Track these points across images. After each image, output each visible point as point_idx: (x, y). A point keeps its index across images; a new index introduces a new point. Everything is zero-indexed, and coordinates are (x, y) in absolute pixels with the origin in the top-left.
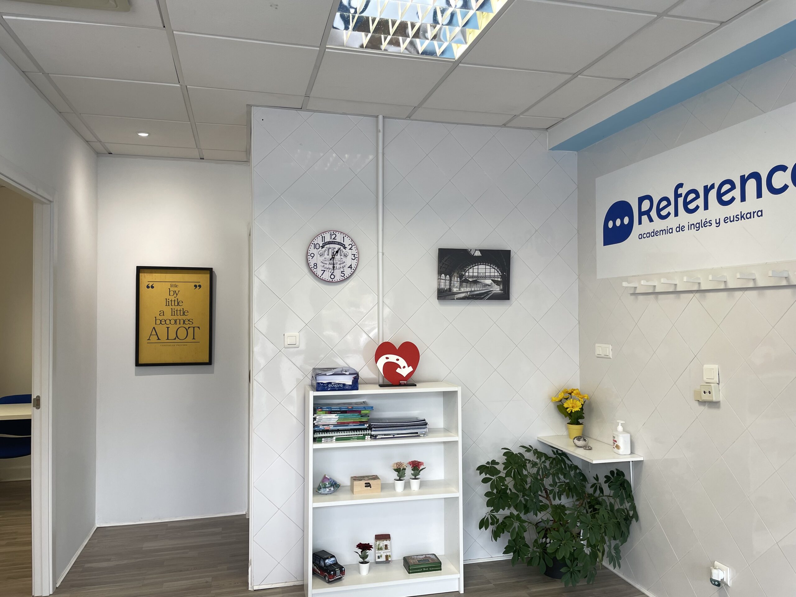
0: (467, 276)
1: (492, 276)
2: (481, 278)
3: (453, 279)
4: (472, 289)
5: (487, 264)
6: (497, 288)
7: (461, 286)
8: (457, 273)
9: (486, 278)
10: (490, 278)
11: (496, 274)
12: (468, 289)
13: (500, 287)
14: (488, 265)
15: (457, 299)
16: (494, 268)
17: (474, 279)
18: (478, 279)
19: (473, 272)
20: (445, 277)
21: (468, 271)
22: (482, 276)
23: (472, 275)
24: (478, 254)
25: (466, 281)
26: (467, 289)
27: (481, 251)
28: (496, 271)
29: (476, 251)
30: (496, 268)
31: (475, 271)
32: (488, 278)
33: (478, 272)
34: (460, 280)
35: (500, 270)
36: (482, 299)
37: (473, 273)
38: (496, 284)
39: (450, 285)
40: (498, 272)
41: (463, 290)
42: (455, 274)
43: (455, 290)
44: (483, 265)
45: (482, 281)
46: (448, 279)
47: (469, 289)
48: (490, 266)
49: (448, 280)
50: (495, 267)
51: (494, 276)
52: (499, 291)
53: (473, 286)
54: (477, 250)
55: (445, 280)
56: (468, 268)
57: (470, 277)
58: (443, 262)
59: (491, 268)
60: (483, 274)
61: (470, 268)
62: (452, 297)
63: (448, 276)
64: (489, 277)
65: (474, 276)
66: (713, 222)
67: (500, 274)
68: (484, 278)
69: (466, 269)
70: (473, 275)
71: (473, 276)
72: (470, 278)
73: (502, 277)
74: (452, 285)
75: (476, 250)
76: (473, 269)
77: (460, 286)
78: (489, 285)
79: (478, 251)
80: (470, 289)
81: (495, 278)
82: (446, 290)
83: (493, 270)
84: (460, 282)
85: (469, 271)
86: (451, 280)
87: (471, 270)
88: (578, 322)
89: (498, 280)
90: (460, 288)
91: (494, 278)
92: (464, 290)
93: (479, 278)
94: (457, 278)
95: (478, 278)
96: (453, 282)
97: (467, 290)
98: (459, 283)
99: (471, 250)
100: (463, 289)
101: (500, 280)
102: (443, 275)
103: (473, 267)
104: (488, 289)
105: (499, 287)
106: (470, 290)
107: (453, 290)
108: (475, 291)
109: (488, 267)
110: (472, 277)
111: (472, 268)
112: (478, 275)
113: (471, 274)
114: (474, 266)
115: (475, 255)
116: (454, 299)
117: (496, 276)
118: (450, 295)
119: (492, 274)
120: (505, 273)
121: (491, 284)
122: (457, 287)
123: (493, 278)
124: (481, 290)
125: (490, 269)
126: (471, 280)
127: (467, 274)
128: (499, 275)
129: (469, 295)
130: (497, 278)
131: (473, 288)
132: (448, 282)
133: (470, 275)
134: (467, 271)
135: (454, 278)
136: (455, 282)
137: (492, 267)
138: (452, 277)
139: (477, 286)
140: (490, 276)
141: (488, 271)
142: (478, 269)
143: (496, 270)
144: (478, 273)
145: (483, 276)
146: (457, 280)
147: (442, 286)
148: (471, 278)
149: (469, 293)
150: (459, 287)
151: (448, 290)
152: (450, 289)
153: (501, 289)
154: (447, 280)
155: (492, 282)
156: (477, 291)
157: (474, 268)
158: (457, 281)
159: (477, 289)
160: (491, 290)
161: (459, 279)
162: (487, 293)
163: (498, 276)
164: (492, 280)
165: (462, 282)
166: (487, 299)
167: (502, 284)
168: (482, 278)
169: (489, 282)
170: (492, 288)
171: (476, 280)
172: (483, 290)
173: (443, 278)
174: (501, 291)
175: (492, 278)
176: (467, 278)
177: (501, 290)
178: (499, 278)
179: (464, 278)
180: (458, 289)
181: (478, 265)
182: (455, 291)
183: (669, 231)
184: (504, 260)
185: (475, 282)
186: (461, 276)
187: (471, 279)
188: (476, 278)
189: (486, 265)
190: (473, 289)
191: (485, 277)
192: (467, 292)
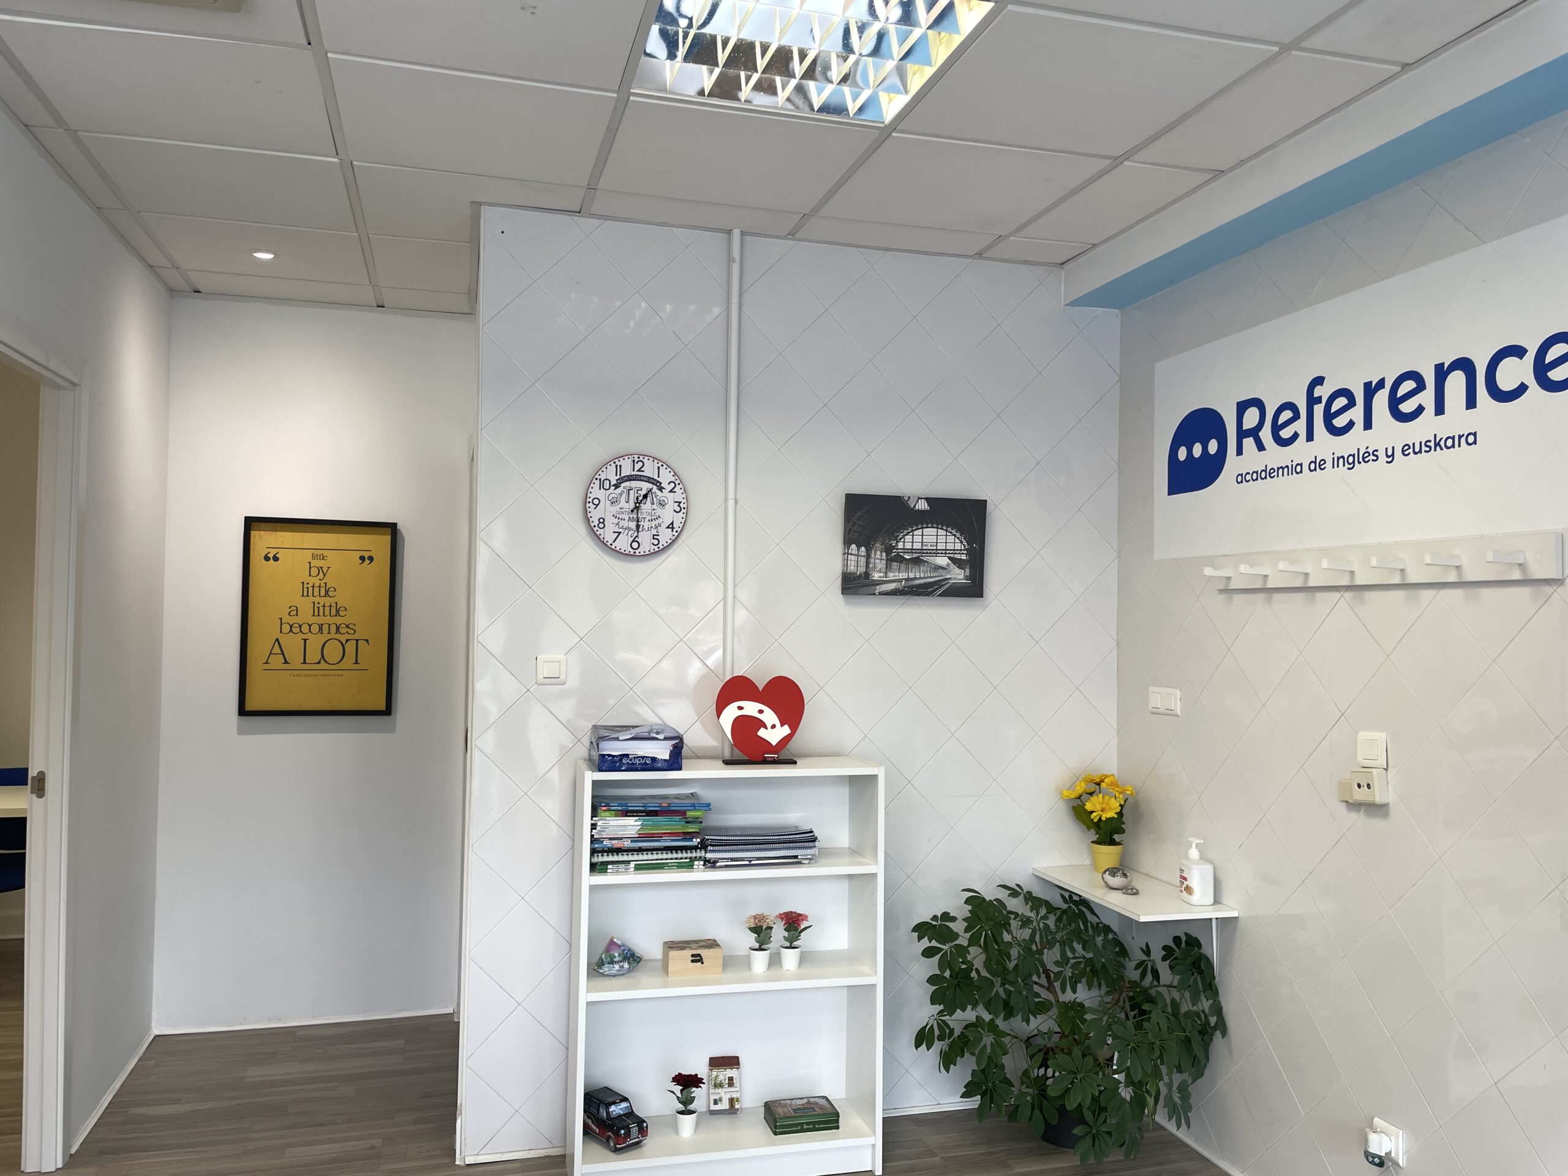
0: (901, 549)
1: (951, 550)
2: (927, 553)
3: (873, 555)
4: (910, 574)
5: (940, 526)
6: (958, 574)
7: (888, 567)
8: (880, 543)
9: (938, 553)
10: (946, 553)
11: (958, 546)
12: (903, 575)
13: (965, 572)
14: (942, 529)
15: (881, 594)
16: (955, 535)
17: (915, 555)
18: (922, 556)
19: (913, 542)
20: (858, 550)
21: (902, 540)
22: (929, 550)
23: (911, 548)
24: (923, 505)
25: (899, 559)
26: (900, 575)
27: (929, 500)
28: (957, 541)
29: (920, 500)
30: (958, 535)
31: (918, 539)
32: (942, 553)
33: (922, 542)
34: (887, 556)
35: (965, 539)
36: (928, 594)
37: (913, 544)
38: (957, 565)
39: (867, 567)
40: (962, 542)
41: (891, 576)
42: (877, 545)
43: (876, 576)
44: (932, 527)
45: (930, 559)
46: (863, 554)
47: (904, 574)
48: (947, 531)
49: (864, 556)
50: (957, 532)
51: (954, 550)
52: (963, 579)
53: (912, 569)
54: (921, 498)
55: (858, 555)
56: (903, 532)
57: (906, 551)
58: (855, 520)
59: (948, 534)
60: (931, 546)
61: (907, 534)
62: (870, 589)
63: (863, 549)
64: (944, 552)
65: (915, 549)
66: (1381, 454)
67: (964, 546)
68: (934, 553)
69: (899, 535)
70: (912, 547)
71: (912, 549)
72: (905, 552)
73: (969, 552)
74: (871, 566)
75: (919, 498)
76: (913, 535)
77: (887, 568)
78: (943, 568)
79: (923, 500)
80: (907, 574)
81: (956, 553)
82: (860, 576)
83: (951, 539)
84: (887, 560)
85: (904, 540)
86: (868, 557)
87: (908, 538)
88: (1115, 644)
89: (961, 559)
90: (886, 573)
91: (954, 554)
92: (894, 576)
93: (924, 553)
94: (881, 552)
95: (922, 553)
96: (872, 560)
97: (900, 578)
98: (884, 562)
99: (909, 497)
100: (892, 574)
101: (965, 558)
102: (854, 546)
103: (913, 531)
104: (941, 576)
105: (963, 571)
106: (907, 577)
107: (873, 577)
108: (915, 578)
109: (941, 532)
110: (910, 551)
111: (911, 534)
112: (922, 547)
113: (908, 545)
114: (915, 530)
115: (917, 507)
116: (874, 594)
117: (957, 550)
118: (867, 586)
119: (950, 546)
120: (975, 545)
121: (948, 565)
122: (880, 571)
123: (952, 553)
124: (928, 577)
125: (946, 535)
126: (908, 557)
127: (900, 545)
128: (963, 548)
129: (905, 587)
130: (959, 554)
131: (911, 572)
132: (863, 560)
133: (907, 548)
134: (901, 539)
135: (875, 553)
136: (878, 561)
137: (951, 532)
138: (871, 551)
139: (920, 570)
140: (946, 550)
141: (942, 539)
142: (922, 535)
143: (958, 538)
144: (922, 544)
145: (933, 550)
146: (881, 555)
147: (852, 568)
148: (908, 552)
149: (903, 583)
150: (884, 570)
151: (863, 576)
152: (867, 575)
153: (966, 576)
154: (861, 556)
155: (950, 562)
156: (920, 578)
157: (915, 533)
158: (881, 559)
159: (920, 575)
160: (947, 577)
161: (884, 554)
162: (939, 583)
163: (961, 550)
164: (949, 558)
165: (890, 561)
166: (937, 596)
167: (968, 566)
168: (931, 553)
169: (943, 561)
170: (949, 572)
171: (918, 557)
172: (931, 577)
173: (854, 552)
174: (967, 580)
175: (949, 553)
176: (901, 552)
177: (966, 578)
178: (963, 554)
179: (895, 552)
180: (882, 575)
181: (922, 528)
182: (876, 578)
183: (1296, 469)
184: (974, 520)
185: (917, 561)
186: (888, 550)
187: (909, 556)
188: (919, 553)
189: (938, 528)
190: (911, 575)
191: (936, 553)
192: (900, 581)
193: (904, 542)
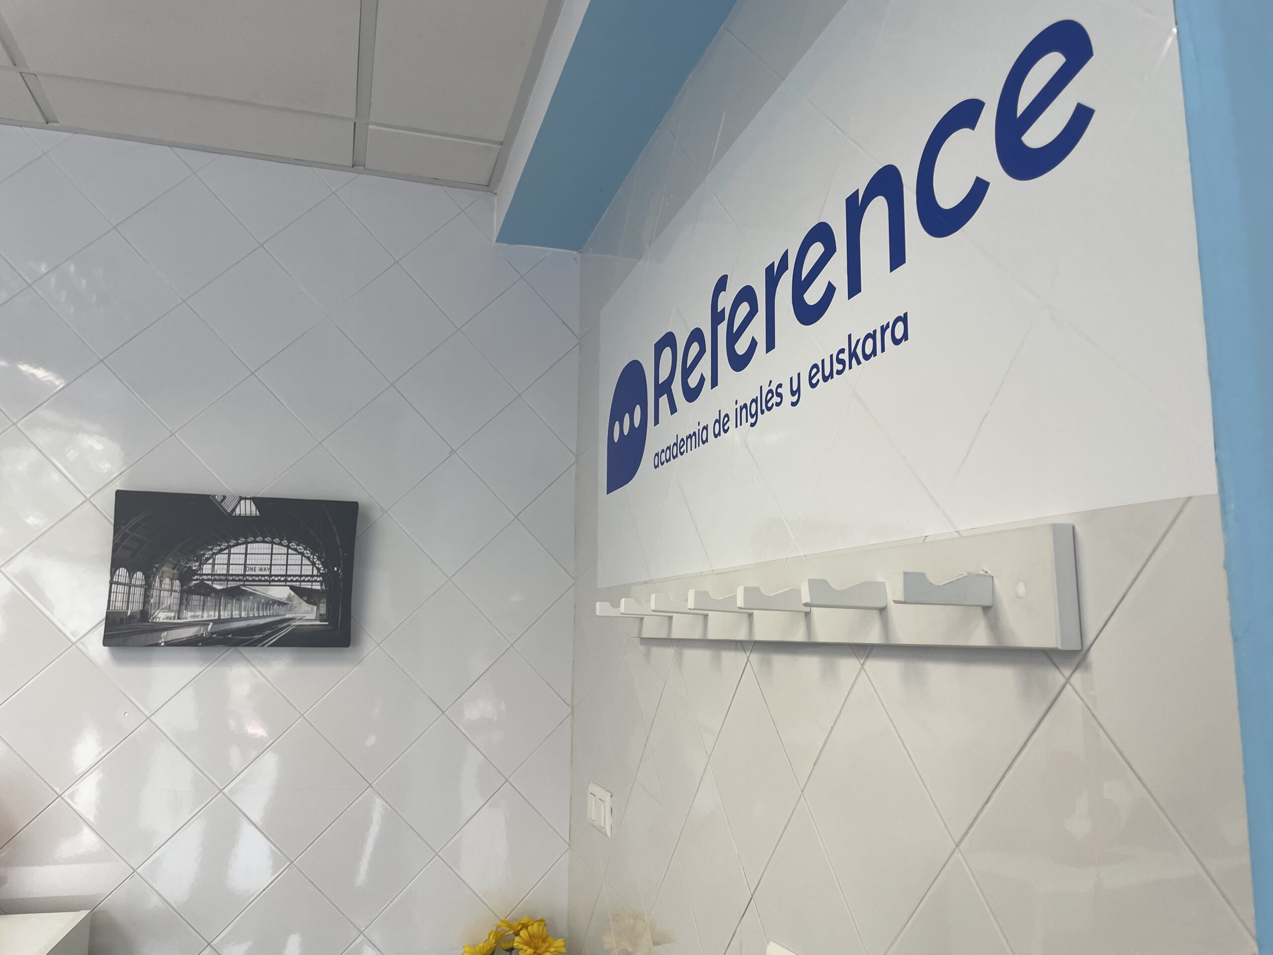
0: (207, 575)
1: (295, 576)
2: (253, 581)
3: (157, 584)
4: (222, 613)
5: (277, 540)
6: (307, 612)
7: (184, 603)
8: (170, 565)
9: (273, 581)
10: (286, 581)
11: (308, 570)
12: (210, 615)
13: (318, 609)
14: (280, 544)
15: (169, 644)
16: (302, 554)
17: (232, 584)
18: (244, 585)
19: (228, 564)
20: (131, 577)
21: (210, 561)
22: (258, 576)
23: (225, 572)
24: (247, 509)
25: (204, 590)
26: (205, 615)
27: (258, 502)
28: (306, 561)
29: (242, 502)
30: (307, 553)
31: (240, 559)
32: (279, 581)
33: (245, 564)
34: (182, 586)
35: (319, 559)
36: (254, 644)
37: (228, 567)
38: (306, 598)
39: (146, 602)
40: (313, 564)
41: (188, 616)
42: (165, 569)
43: (161, 616)
44: (263, 542)
45: (260, 590)
46: (138, 583)
47: (212, 613)
48: (288, 547)
49: (141, 586)
50: (305, 549)
51: (301, 576)
52: (316, 620)
53: (226, 606)
54: (245, 499)
55: (130, 585)
56: (212, 549)
57: (217, 577)
58: (127, 531)
59: (290, 551)
60: (261, 570)
61: (220, 551)
62: (151, 638)
63: (139, 575)
64: (282, 579)
65: (232, 575)
66: (785, 391)
67: (318, 569)
68: (266, 581)
69: (204, 554)
70: (228, 570)
71: (228, 575)
72: (215, 580)
73: (326, 578)
74: (152, 601)
75: (241, 498)
76: (229, 554)
77: (181, 604)
78: (280, 603)
79: (248, 502)
80: (217, 613)
81: (304, 581)
82: (132, 616)
83: (295, 559)
84: (182, 592)
85: (214, 560)
86: (148, 587)
87: (221, 558)
88: (570, 710)
89: (311, 590)
90: (179, 612)
91: (301, 581)
92: (194, 617)
93: (247, 580)
94: (172, 579)
95: (244, 581)
96: (155, 593)
97: (205, 618)
98: (177, 595)
99: (224, 497)
100: (190, 614)
101: (319, 588)
102: (122, 571)
103: (229, 547)
104: (277, 615)
105: (315, 608)
106: (217, 617)
107: (155, 618)
108: (232, 620)
109: (277, 549)
110: (223, 578)
111: (226, 551)
112: (245, 570)
113: (221, 570)
114: (234, 546)
115: (237, 512)
116: (158, 645)
117: (306, 576)
118: (144, 632)
119: (294, 570)
120: (336, 569)
121: (289, 598)
122: (169, 609)
123: (297, 581)
124: (254, 618)
125: (288, 554)
126: (219, 587)
127: (207, 569)
128: (315, 572)
129: (212, 633)
130: (309, 581)
131: (225, 610)
132: (138, 594)
133: (218, 572)
134: (208, 559)
135: (161, 581)
136: (165, 594)
137: (295, 550)
138: (154, 578)
139: (240, 606)
140: (286, 575)
141: (280, 560)
142: (246, 554)
143: (308, 558)
144: (245, 568)
145: (264, 576)
146: (172, 585)
147: (119, 605)
148: (221, 580)
149: (210, 627)
150: (176, 607)
151: (138, 616)
152: (144, 615)
153: (321, 615)
154: (135, 586)
155: (293, 593)
156: (241, 619)
157: (233, 550)
158: (171, 591)
159: (240, 614)
160: (288, 616)
161: (177, 583)
162: (273, 627)
163: (312, 576)
164: (292, 588)
165: (186, 594)
166: (271, 646)
167: (324, 600)
168: (260, 581)
169: (281, 592)
170: (291, 610)
171: (238, 587)
172: (259, 617)
173: (122, 580)
174: (321, 621)
175: (292, 581)
176: (208, 580)
177: (321, 618)
178: (316, 581)
179: (197, 580)
180: (172, 614)
181: (246, 543)
182: (161, 620)
184: (335, 531)
185: (235, 594)
186: (185, 576)
187: (221, 585)
188: (239, 580)
189: (272, 543)
190: (225, 615)
191: (270, 580)
192: (205, 623)
193: (213, 564)
